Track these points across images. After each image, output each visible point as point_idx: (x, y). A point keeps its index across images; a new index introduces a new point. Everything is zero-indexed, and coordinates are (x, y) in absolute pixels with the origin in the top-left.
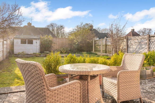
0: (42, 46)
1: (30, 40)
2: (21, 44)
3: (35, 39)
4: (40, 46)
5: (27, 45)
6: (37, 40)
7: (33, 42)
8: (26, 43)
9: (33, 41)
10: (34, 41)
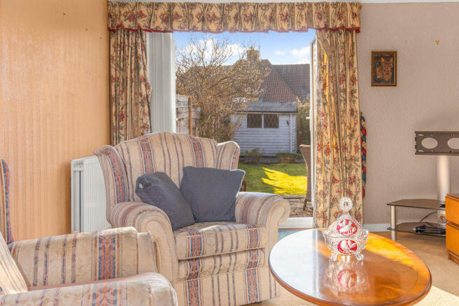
0: (303, 133)
1: (271, 115)
2: (248, 127)
3: (284, 113)
4: (298, 132)
5: (262, 129)
6: (289, 115)
7: (277, 121)
8: (260, 126)
9: (280, 119)
10: (282, 120)
